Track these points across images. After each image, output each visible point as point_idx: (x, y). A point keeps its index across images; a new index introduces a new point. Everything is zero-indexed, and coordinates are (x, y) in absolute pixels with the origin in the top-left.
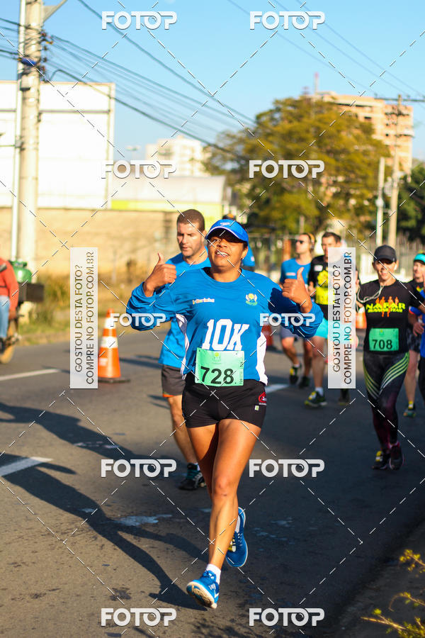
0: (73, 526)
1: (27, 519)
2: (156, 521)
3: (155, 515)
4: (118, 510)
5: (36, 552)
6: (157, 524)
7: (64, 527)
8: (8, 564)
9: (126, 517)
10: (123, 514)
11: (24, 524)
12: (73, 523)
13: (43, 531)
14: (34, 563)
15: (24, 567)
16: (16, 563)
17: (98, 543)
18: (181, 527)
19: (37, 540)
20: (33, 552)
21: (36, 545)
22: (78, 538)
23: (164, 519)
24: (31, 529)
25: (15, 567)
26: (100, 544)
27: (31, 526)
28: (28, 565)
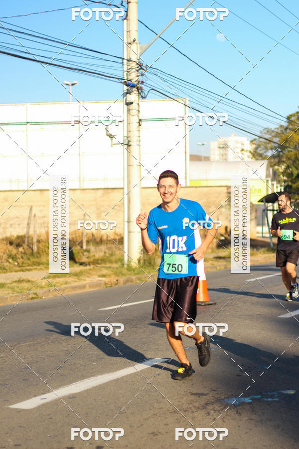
0: (191, 406)
1: (158, 402)
2: (251, 401)
3: (249, 396)
4: (222, 393)
5: (168, 425)
6: (251, 402)
7: (185, 407)
8: (149, 433)
9: (228, 398)
10: (226, 396)
11: (156, 405)
12: (191, 404)
13: (170, 410)
14: (167, 433)
15: (160, 436)
16: (154, 433)
17: (210, 417)
18: (269, 405)
19: (167, 416)
20: (165, 425)
21: (167, 420)
22: (196, 414)
23: (256, 399)
24: (161, 408)
25: (154, 436)
26: (212, 418)
27: (160, 407)
28: (163, 434)
